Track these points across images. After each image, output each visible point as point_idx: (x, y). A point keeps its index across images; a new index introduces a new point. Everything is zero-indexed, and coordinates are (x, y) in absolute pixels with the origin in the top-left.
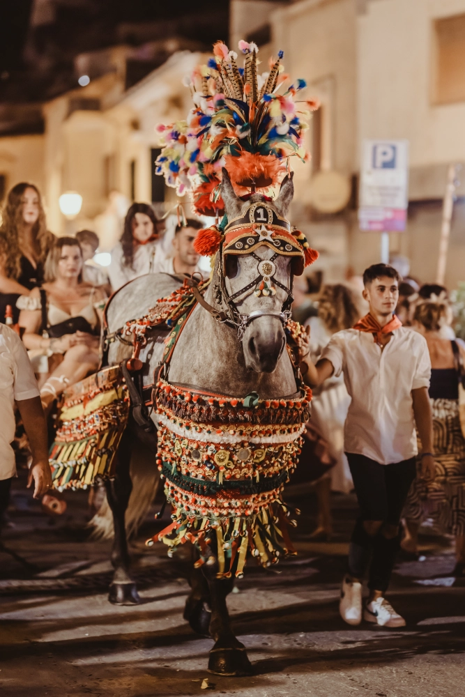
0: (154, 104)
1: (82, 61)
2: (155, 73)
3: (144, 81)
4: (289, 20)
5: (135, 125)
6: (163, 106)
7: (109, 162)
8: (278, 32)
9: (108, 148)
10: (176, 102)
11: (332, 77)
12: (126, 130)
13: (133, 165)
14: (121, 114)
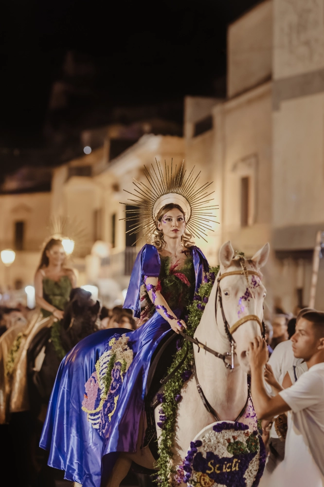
0: (129, 172)
1: (86, 136)
2: (129, 150)
3: (122, 155)
4: (225, 113)
5: (116, 188)
6: (135, 174)
7: (97, 215)
8: (217, 121)
9: (97, 205)
10: (145, 171)
11: (256, 155)
12: (109, 191)
13: (114, 218)
14: (106, 179)
